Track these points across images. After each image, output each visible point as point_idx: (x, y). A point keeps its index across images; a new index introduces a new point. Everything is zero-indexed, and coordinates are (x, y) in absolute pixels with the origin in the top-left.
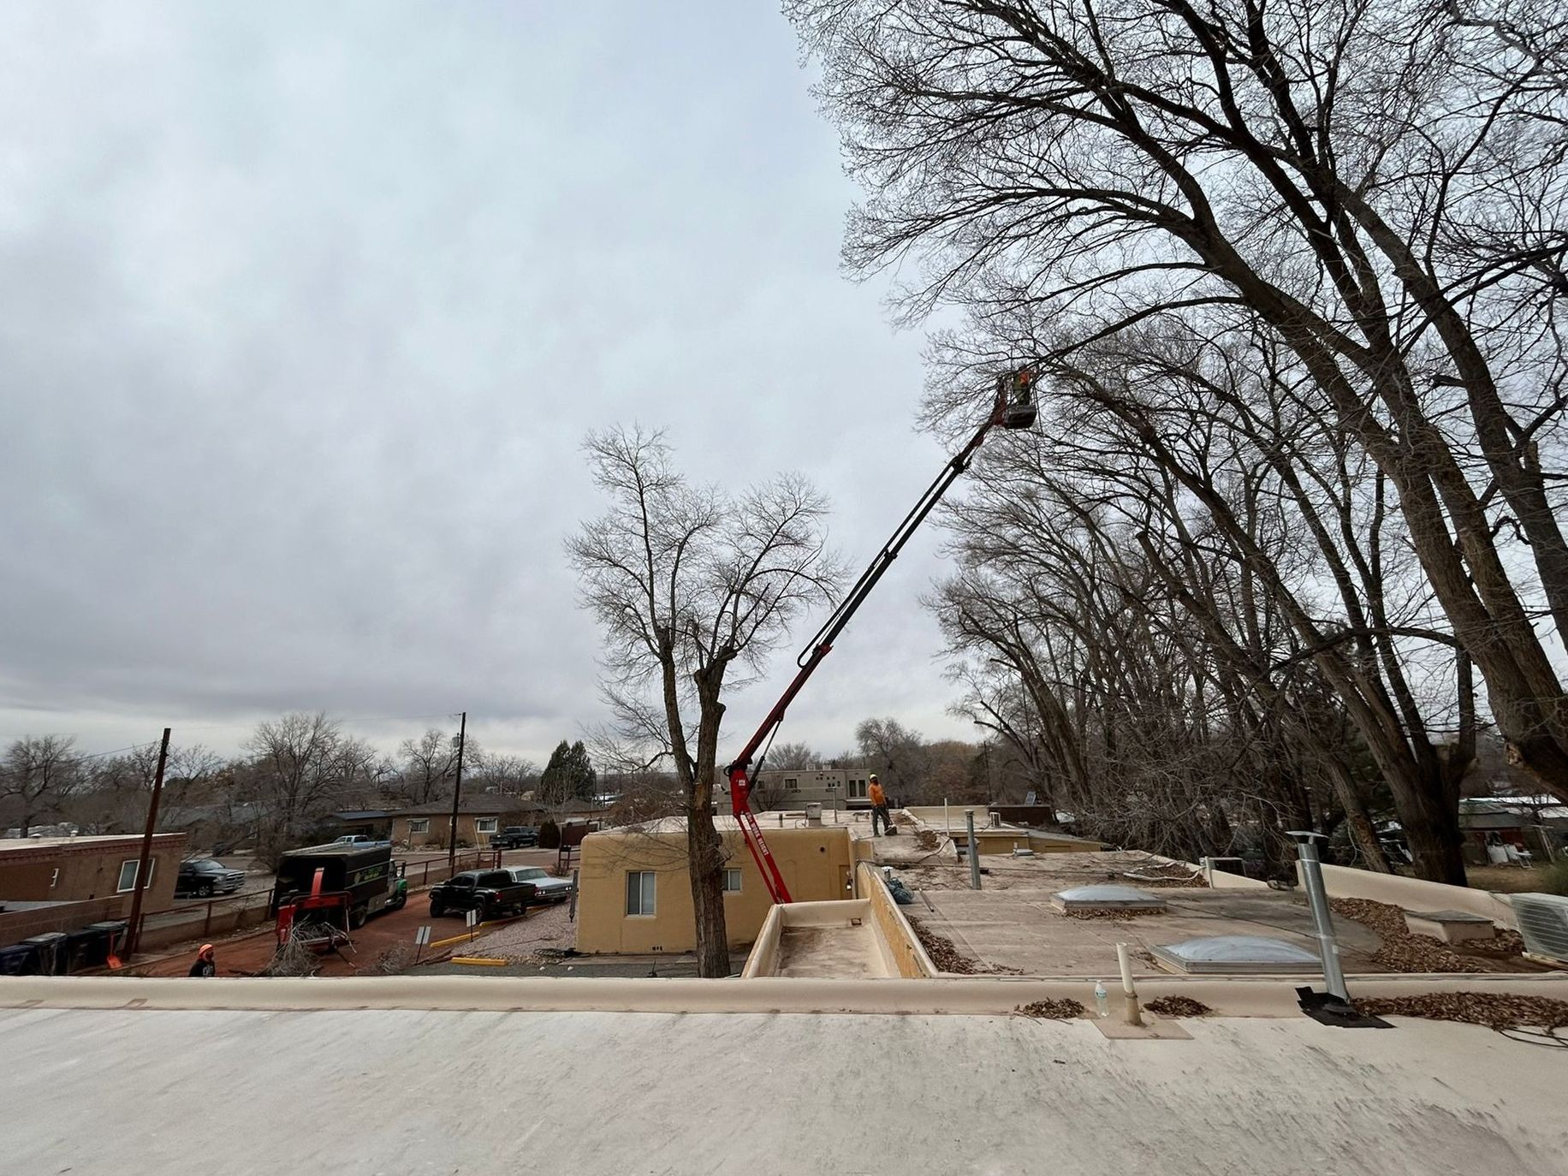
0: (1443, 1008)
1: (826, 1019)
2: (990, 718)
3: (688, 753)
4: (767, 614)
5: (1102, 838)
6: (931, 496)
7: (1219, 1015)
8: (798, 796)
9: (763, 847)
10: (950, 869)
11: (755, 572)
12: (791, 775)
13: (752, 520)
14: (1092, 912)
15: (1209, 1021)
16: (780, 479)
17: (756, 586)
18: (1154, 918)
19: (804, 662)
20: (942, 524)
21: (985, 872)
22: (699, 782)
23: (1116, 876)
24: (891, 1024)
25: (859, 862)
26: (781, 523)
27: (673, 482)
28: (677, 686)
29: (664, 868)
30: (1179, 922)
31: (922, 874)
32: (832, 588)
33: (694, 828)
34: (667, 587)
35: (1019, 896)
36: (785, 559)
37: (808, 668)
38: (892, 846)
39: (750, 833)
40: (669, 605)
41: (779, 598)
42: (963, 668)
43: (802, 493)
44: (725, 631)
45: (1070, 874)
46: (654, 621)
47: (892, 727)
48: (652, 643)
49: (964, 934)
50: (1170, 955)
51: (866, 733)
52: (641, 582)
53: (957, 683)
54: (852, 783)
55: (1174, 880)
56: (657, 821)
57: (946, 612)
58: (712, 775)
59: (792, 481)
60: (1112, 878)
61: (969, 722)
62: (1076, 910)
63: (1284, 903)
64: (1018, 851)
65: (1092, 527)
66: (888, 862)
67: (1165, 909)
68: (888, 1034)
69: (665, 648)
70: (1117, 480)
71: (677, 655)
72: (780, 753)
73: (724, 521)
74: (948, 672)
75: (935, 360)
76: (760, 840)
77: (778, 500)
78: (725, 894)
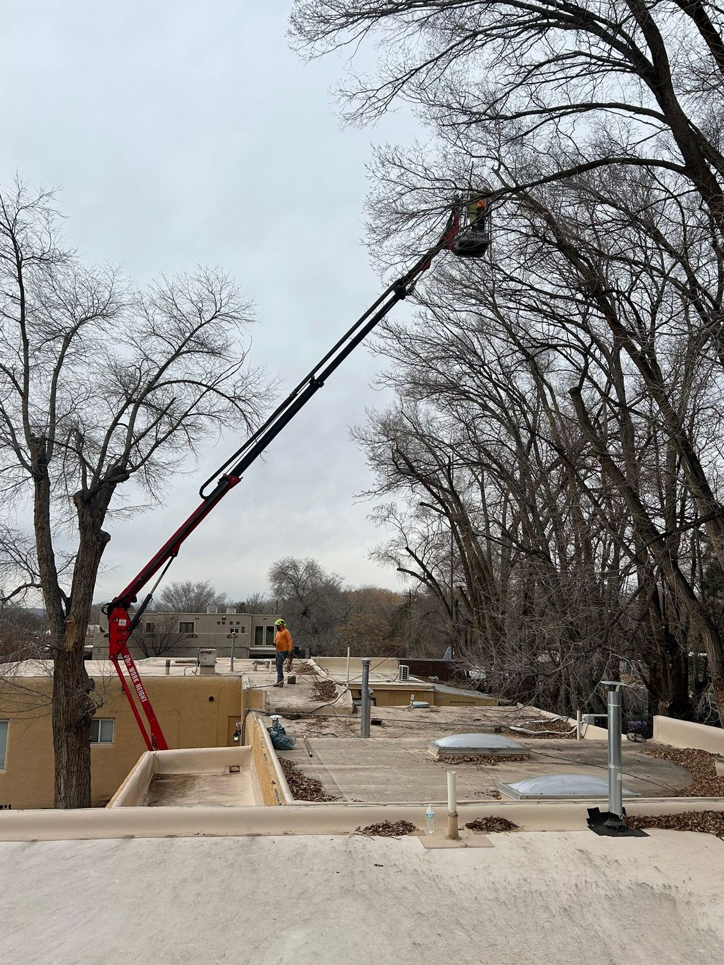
0: (690, 822)
1: (178, 841)
2: (415, 567)
3: (61, 586)
4: (170, 433)
5: (507, 694)
6: (371, 316)
7: (523, 830)
8: (193, 642)
9: (141, 693)
10: (343, 719)
11: (161, 381)
12: (189, 619)
13: (160, 318)
14: (463, 758)
15: (513, 835)
16: (199, 272)
17: (159, 397)
18: (516, 764)
19: (207, 492)
20: (382, 351)
21: (377, 723)
22: (71, 620)
23: (503, 729)
24: (240, 844)
25: (249, 711)
26: (195, 327)
27: (62, 258)
28: (52, 508)
29: (21, 715)
30: (536, 767)
31: (314, 724)
32: (251, 410)
33: (61, 672)
34: (46, 387)
35: (400, 744)
36: (197, 370)
37: (212, 499)
38: (288, 695)
39: (128, 681)
40: (47, 408)
41: (186, 415)
42: (391, 511)
43: (224, 295)
44: (117, 449)
45: (459, 727)
46: (27, 427)
47: (312, 569)
48: (23, 454)
49: (335, 777)
50: (510, 791)
51: (282, 574)
52: (13, 379)
53: (383, 526)
54: (259, 629)
55: (551, 734)
56: (15, 663)
57: (380, 447)
58: (88, 612)
59: (212, 277)
60: (498, 730)
61: (391, 568)
62: (448, 757)
63: (633, 752)
64: (415, 703)
65: (537, 373)
66: (279, 711)
67: (529, 757)
68: (236, 851)
69: (39, 461)
70: (564, 327)
71: (54, 469)
72: (177, 592)
73: (126, 313)
74: (374, 513)
75: (379, 175)
76: (138, 686)
77: (195, 298)
78: (92, 745)
